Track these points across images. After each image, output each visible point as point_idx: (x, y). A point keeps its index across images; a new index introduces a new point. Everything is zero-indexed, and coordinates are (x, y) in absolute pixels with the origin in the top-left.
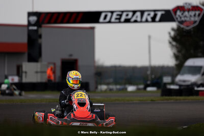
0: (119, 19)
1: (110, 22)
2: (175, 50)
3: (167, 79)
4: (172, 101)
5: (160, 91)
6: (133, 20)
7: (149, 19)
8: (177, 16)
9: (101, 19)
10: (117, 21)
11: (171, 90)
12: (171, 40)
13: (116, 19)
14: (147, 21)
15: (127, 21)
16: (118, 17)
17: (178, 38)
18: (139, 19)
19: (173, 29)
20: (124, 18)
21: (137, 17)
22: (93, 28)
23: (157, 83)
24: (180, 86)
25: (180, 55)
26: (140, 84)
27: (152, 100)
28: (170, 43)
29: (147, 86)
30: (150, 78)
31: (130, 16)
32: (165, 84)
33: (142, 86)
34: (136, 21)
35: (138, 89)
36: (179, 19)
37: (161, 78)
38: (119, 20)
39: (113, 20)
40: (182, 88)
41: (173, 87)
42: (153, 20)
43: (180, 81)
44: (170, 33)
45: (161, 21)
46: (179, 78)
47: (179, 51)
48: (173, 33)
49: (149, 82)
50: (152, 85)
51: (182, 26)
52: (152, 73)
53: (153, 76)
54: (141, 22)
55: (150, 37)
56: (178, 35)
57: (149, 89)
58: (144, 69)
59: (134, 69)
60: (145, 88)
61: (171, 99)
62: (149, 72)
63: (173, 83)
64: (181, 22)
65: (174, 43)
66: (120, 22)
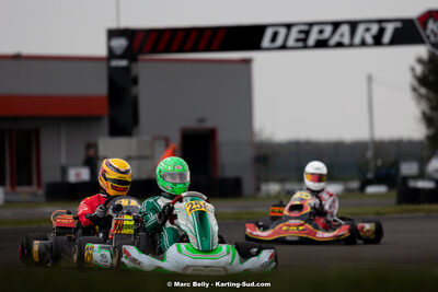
0: (305, 40)
1: (284, 47)
2: (425, 106)
3: (409, 168)
4: (421, 214)
5: (394, 193)
6: (333, 42)
7: (369, 40)
8: (428, 32)
9: (266, 42)
10: (300, 44)
11: (417, 191)
12: (416, 84)
13: (298, 40)
14: (363, 44)
15: (321, 44)
16: (302, 36)
17: (432, 78)
18: (346, 40)
19: (420, 61)
20: (315, 37)
21: (342, 35)
22: (248, 62)
23: (388, 176)
25: (435, 115)
26: (352, 179)
27: (378, 214)
28: (414, 90)
29: (365, 183)
30: (372, 166)
31: (326, 34)
32: (406, 179)
33: (355, 185)
34: (339, 45)
35: (348, 191)
36: (432, 39)
37: (395, 165)
38: (303, 43)
39: (291, 42)
41: (421, 184)
42: (378, 41)
44: (413, 69)
45: (393, 42)
46: (436, 165)
47: (433, 108)
48: (419, 69)
49: (370, 175)
50: (378, 181)
52: (376, 157)
53: (379, 163)
54: (351, 45)
55: (370, 79)
56: (431, 72)
57: (371, 190)
58: (358, 147)
59: (338, 146)
60: (362, 188)
61: (419, 211)
62: (370, 154)
63: (422, 175)
65: (423, 91)
66: (306, 47)
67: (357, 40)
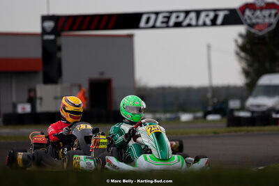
0: (167, 22)
1: (154, 27)
2: (244, 64)
3: (234, 104)
4: (242, 133)
5: (225, 120)
7: (208, 22)
8: (246, 17)
9: (142, 24)
10: (164, 25)
11: (240, 118)
12: (238, 50)
13: (163, 22)
14: (204, 25)
15: (178, 25)
16: (165, 20)
17: (248, 47)
18: (194, 22)
19: (241, 35)
20: (174, 20)
21: (191, 19)
22: (131, 36)
23: (221, 109)
24: (253, 112)
25: (251, 70)
26: (198, 111)
27: (215, 133)
28: (237, 54)
29: (207, 113)
30: (211, 103)
31: (181, 19)
32: (232, 111)
33: (200, 114)
34: (189, 25)
35: (196, 118)
36: (249, 21)
37: (226, 102)
38: (166, 24)
39: (158, 24)
40: (255, 115)
41: (243, 114)
42: (214, 23)
43: (252, 105)
44: (236, 41)
45: (225, 23)
46: (251, 101)
47: (250, 65)
48: (240, 41)
49: (210, 109)
50: (215, 112)
51: (253, 31)
52: (213, 96)
53: (215, 100)
54: (197, 26)
55: (209, 47)
56: (248, 42)
57: (210, 117)
58: (202, 91)
59: (189, 91)
60: (205, 116)
61: (240, 131)
62: (209, 95)
63: (243, 108)
64: (252, 25)
65: (243, 54)
66: (168, 27)
67: (201, 22)
